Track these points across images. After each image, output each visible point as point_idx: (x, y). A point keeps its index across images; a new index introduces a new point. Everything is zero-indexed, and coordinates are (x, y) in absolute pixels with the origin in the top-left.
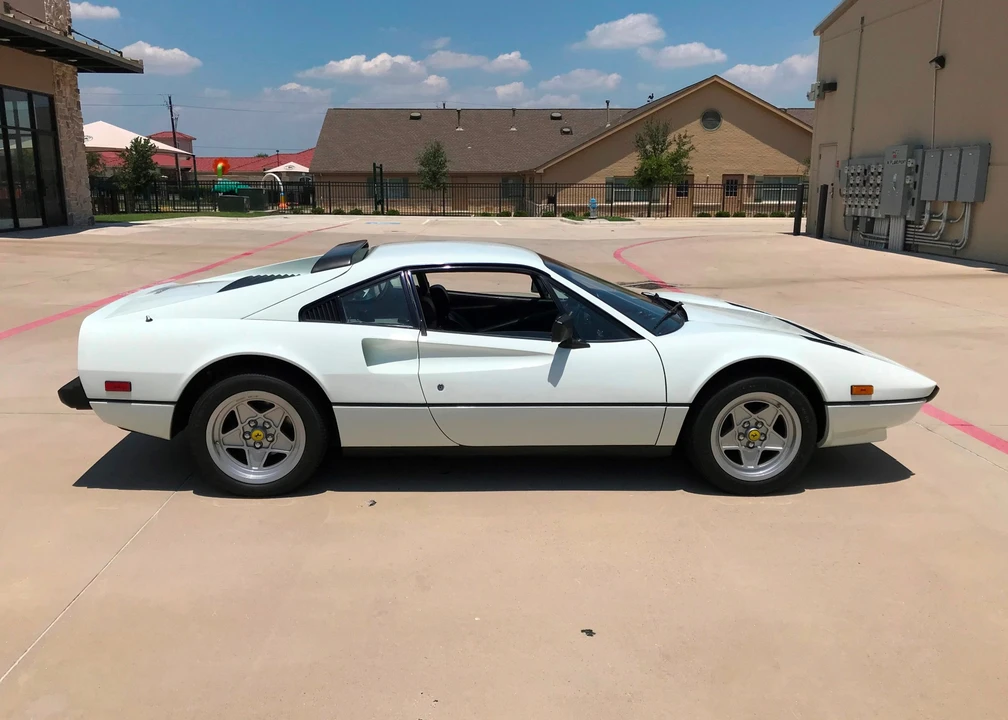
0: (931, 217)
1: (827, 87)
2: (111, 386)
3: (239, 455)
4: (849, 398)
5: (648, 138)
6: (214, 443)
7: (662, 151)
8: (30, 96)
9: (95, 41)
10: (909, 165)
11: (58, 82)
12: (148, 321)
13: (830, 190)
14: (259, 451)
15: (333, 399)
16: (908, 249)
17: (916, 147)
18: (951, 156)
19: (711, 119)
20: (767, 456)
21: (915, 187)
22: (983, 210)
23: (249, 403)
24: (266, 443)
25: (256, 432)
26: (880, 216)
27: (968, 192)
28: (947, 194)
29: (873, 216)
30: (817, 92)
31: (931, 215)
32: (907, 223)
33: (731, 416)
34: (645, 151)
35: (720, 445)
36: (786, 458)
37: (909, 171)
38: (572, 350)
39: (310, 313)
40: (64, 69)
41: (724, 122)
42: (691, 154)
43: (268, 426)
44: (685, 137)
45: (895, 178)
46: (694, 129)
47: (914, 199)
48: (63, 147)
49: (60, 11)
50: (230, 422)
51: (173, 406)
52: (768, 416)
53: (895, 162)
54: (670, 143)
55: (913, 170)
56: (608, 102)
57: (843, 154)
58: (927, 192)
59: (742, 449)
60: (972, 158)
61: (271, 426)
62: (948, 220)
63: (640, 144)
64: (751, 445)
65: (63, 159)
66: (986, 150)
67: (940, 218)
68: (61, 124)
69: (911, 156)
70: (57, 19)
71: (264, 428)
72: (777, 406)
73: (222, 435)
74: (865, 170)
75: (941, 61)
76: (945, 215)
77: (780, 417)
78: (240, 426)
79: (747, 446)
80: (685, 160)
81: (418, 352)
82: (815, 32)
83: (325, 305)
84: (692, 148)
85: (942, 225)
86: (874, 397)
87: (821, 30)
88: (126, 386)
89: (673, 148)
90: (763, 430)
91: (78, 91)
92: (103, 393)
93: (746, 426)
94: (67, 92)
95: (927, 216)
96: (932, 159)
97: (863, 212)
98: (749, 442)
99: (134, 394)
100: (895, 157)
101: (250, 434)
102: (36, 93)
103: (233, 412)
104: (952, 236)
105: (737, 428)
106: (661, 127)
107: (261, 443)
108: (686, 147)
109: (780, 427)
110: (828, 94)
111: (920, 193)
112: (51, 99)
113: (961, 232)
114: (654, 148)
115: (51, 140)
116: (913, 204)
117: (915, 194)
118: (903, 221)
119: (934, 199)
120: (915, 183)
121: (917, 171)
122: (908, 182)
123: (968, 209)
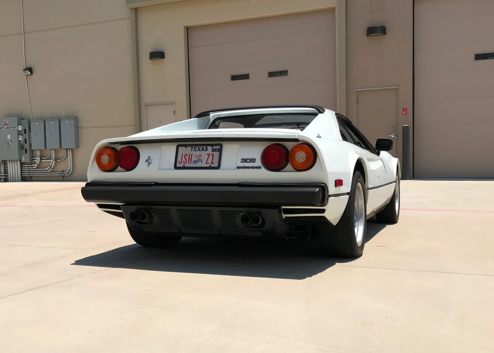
0: (41, 160)
10: (19, 130)
16: (24, 179)
18: (52, 126)
21: (26, 143)
27: (69, 143)
28: (53, 142)
31: (41, 157)
32: (22, 164)
37: (19, 133)
45: (9, 137)
47: (26, 149)
51: (348, 196)
53: (8, 128)
55: (23, 132)
58: (37, 143)
62: (56, 160)
66: (76, 119)
67: (49, 159)
69: (19, 124)
75: (30, 70)
76: (53, 156)
85: (52, 162)
95: (38, 158)
96: (37, 128)
104: (61, 168)
111: (31, 145)
113: (67, 166)
116: (26, 152)
117: (27, 146)
118: (19, 163)
119: (43, 148)
120: (26, 140)
121: (25, 133)
122: (20, 139)
123: (70, 153)
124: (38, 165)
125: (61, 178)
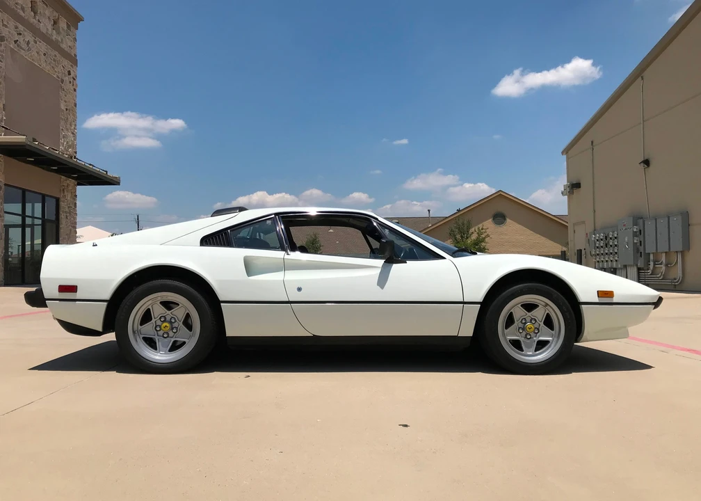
0: (655, 264)
1: (574, 187)
2: (63, 289)
3: (151, 343)
4: (596, 299)
5: (457, 230)
6: (134, 332)
7: (467, 238)
8: (43, 199)
9: (90, 165)
10: (635, 230)
11: (63, 190)
12: (94, 246)
13: (583, 252)
14: (166, 340)
15: (221, 298)
17: (638, 219)
18: (662, 222)
19: (499, 218)
20: (541, 345)
21: (641, 245)
22: (690, 257)
23: (161, 303)
24: (171, 334)
25: (165, 324)
26: (619, 266)
27: (677, 245)
28: (663, 247)
29: (615, 266)
30: (568, 190)
31: (654, 262)
32: (639, 269)
33: (511, 314)
34: (456, 239)
35: (506, 336)
36: (555, 346)
37: (635, 234)
38: (394, 265)
39: (207, 241)
40: (68, 182)
41: (508, 220)
42: (486, 240)
43: (173, 321)
44: (482, 229)
45: (626, 240)
46: (489, 224)
47: (641, 253)
48: (62, 231)
49: (70, 147)
50: (147, 317)
51: (106, 303)
52: (539, 314)
53: (626, 229)
54: (473, 233)
55: (638, 233)
56: (429, 211)
57: (590, 229)
58: (650, 248)
59: (522, 339)
60: (676, 223)
61: (176, 321)
62: (666, 265)
63: (452, 235)
64: (529, 337)
65: (60, 239)
66: (685, 216)
67: (661, 264)
68: (62, 216)
69: (635, 224)
70: (67, 151)
71: (171, 322)
72: (546, 306)
73: (140, 327)
74: (606, 237)
75: (647, 162)
76: (664, 261)
77: (548, 314)
78: (153, 320)
79: (526, 337)
80: (483, 244)
81: (285, 267)
82: (562, 153)
83: (219, 236)
84: (488, 236)
85: (663, 268)
86: (615, 300)
87: (566, 151)
88: (73, 289)
89: (474, 237)
90: (536, 325)
91: (76, 196)
92: (57, 294)
93: (523, 322)
94: (69, 197)
95: (652, 263)
96: (650, 225)
97: (607, 265)
98: (526, 335)
99: (79, 295)
100: (624, 225)
101: (160, 326)
102: (48, 196)
103: (149, 309)
104: (672, 275)
105: (517, 324)
106: (465, 222)
107: (168, 333)
108: (483, 236)
109: (548, 322)
110: (575, 191)
111: (645, 248)
112: (58, 200)
113: (677, 272)
114: (462, 237)
115: (54, 226)
116: (641, 256)
117: (641, 249)
118: (635, 267)
119: (655, 251)
120: (641, 242)
121: (640, 234)
122: (635, 241)
123: (680, 256)
124: (652, 272)
125: (672, 288)
